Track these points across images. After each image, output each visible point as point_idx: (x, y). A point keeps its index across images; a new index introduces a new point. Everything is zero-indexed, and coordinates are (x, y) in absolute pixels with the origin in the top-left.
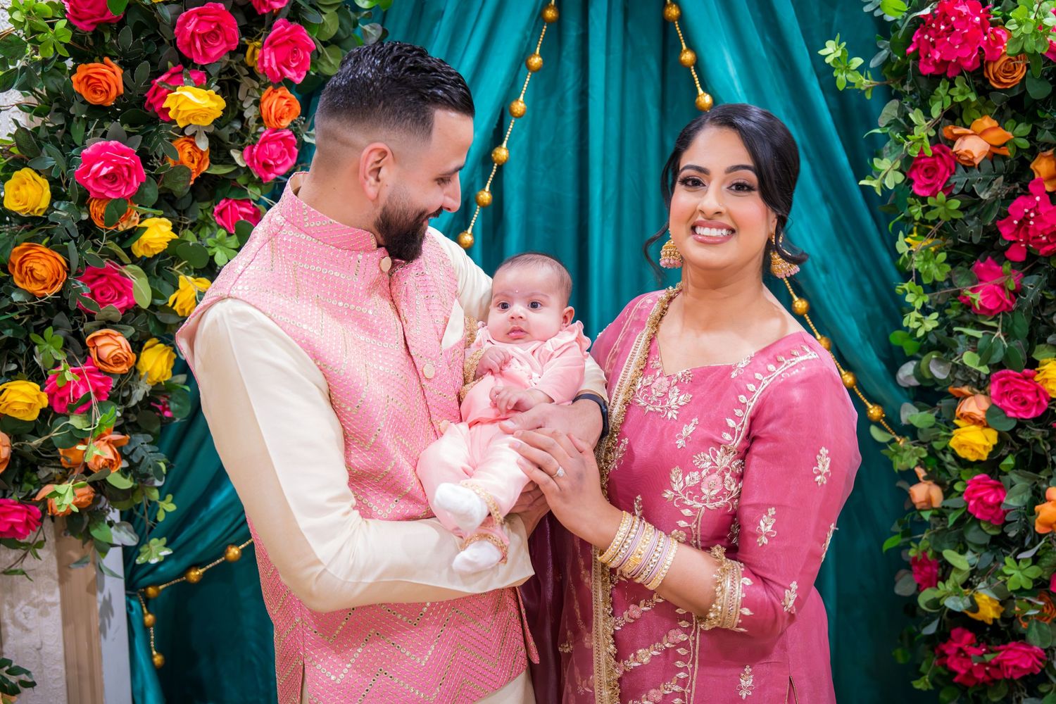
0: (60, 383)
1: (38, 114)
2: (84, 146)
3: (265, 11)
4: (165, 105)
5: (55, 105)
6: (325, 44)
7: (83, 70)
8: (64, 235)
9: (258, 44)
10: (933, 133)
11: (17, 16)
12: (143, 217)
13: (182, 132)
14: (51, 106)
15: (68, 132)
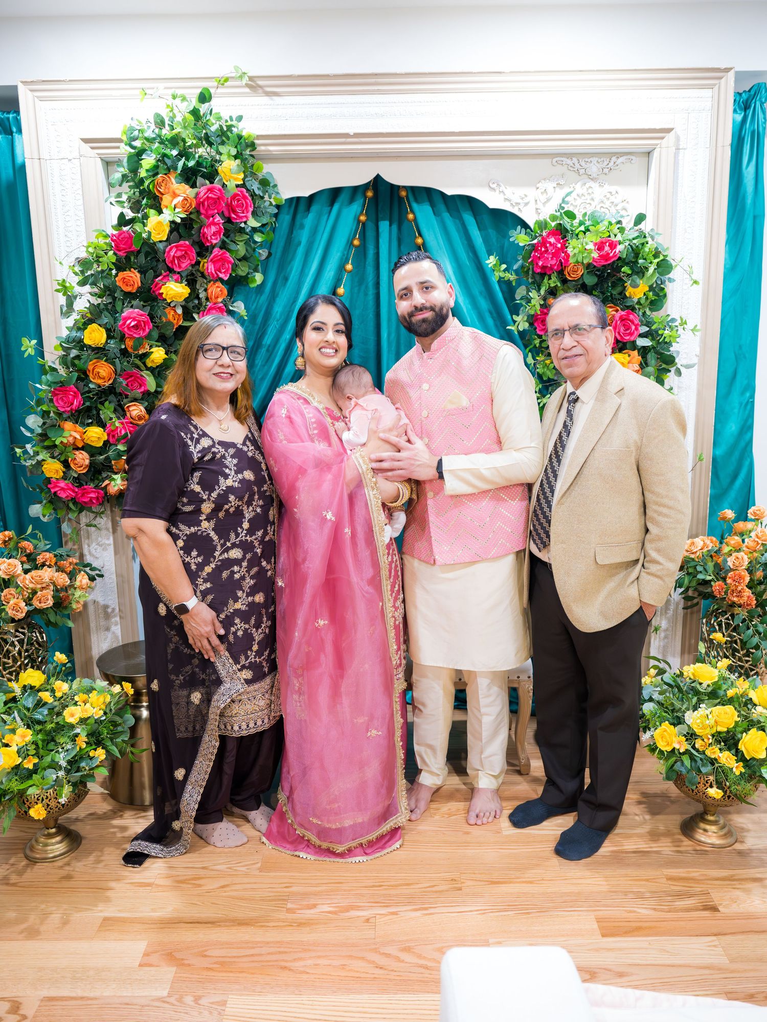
0: (113, 428)
1: (99, 297)
2: (122, 311)
3: (208, 244)
4: (161, 291)
5: (108, 293)
6: (239, 260)
7: (121, 275)
8: (113, 356)
9: (205, 260)
10: (542, 302)
11: (91, 250)
12: (151, 347)
13: (169, 304)
14: (105, 292)
15: (114, 306)
